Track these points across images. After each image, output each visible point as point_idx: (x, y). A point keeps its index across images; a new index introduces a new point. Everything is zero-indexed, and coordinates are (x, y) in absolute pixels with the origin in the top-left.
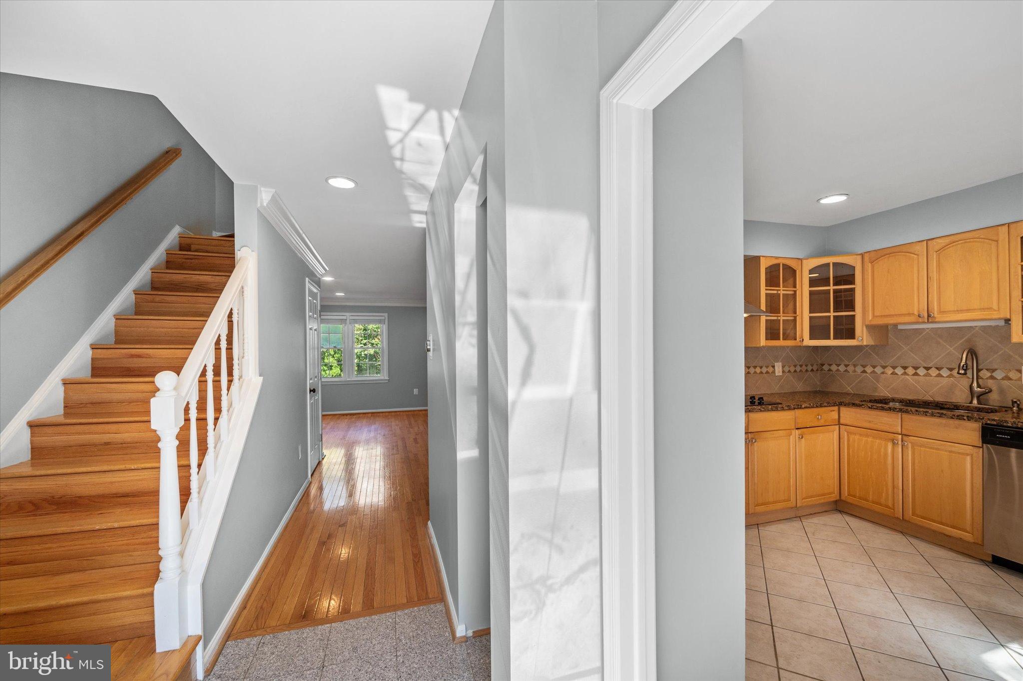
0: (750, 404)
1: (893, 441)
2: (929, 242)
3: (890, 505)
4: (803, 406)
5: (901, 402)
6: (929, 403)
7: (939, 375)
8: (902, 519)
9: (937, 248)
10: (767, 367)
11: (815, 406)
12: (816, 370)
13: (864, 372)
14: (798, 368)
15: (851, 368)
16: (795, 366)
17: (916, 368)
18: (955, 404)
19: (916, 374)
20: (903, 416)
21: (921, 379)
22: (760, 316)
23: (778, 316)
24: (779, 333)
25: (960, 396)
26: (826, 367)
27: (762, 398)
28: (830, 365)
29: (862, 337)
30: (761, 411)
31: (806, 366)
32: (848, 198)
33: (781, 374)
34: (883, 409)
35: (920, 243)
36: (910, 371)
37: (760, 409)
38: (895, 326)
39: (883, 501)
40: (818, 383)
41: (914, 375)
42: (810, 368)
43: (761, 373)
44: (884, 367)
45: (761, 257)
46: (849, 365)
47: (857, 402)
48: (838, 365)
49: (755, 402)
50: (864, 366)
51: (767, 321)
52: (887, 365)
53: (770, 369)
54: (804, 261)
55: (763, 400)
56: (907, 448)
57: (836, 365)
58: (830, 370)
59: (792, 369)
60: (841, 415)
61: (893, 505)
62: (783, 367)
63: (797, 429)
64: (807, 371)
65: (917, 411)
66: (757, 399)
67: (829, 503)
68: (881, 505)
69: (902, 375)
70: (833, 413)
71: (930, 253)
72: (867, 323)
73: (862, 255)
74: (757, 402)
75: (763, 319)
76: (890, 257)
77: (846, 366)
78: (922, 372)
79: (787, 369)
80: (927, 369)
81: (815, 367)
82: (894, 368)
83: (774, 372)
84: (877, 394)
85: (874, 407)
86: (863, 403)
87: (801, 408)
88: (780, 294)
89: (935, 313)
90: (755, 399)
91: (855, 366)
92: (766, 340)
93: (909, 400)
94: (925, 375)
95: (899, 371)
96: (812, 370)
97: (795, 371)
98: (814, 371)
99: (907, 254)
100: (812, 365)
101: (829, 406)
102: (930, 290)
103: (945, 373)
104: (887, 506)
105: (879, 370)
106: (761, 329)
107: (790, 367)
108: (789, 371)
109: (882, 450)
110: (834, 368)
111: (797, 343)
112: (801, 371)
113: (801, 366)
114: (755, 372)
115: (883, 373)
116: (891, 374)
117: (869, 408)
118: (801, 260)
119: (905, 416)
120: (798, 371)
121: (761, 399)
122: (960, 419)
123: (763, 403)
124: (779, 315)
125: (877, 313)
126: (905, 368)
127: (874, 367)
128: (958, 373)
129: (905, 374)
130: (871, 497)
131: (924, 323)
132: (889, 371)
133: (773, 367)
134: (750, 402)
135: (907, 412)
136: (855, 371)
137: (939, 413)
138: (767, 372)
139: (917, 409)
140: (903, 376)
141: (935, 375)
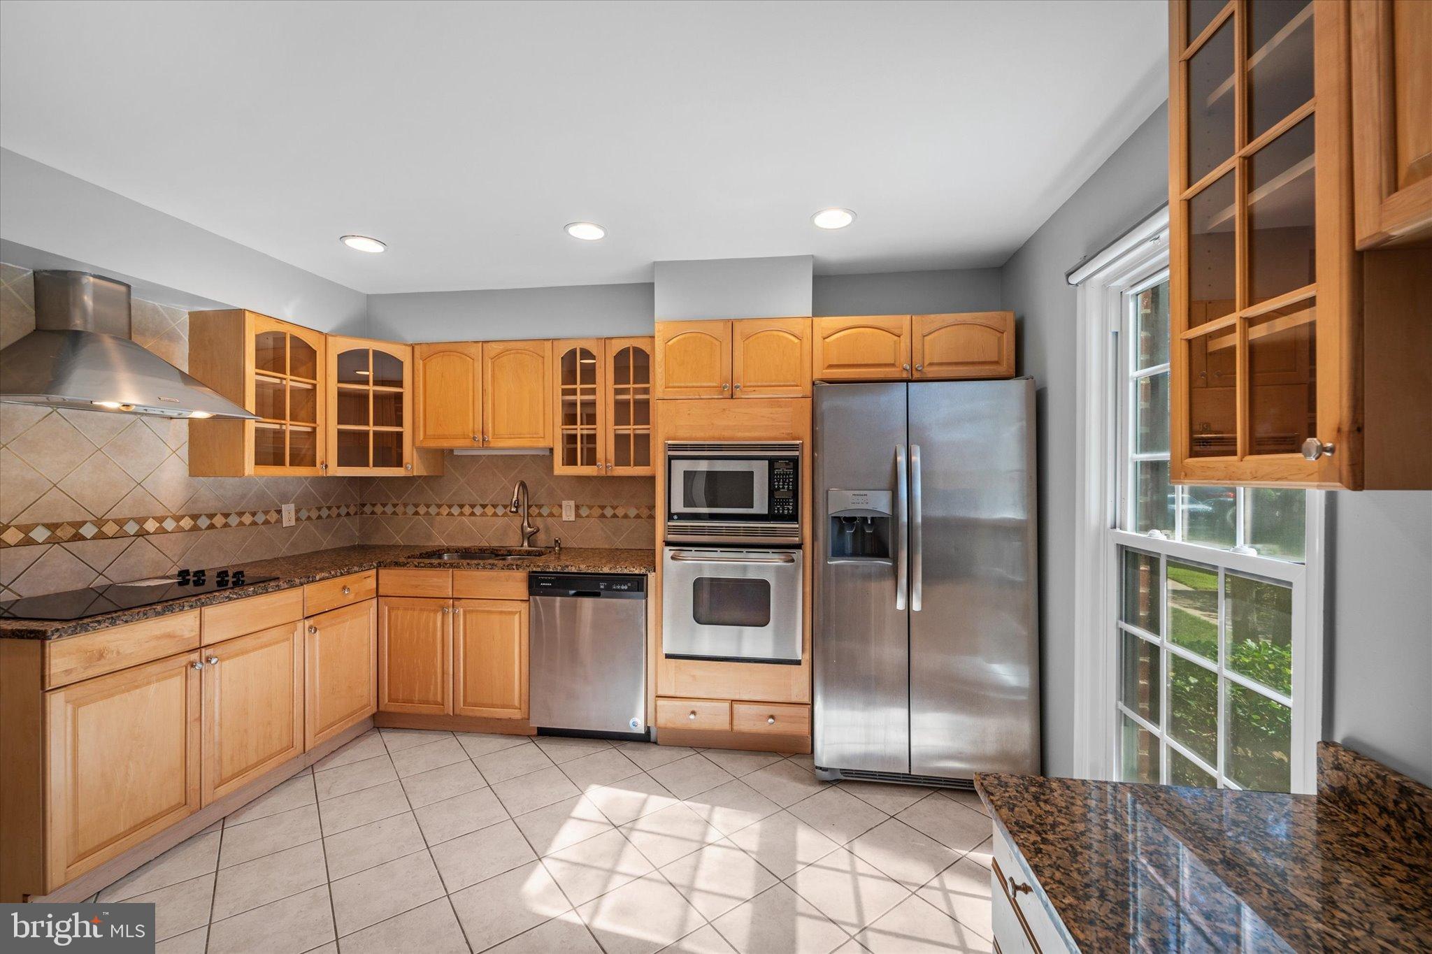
0: (216, 588)
1: (442, 608)
2: (485, 345)
3: (439, 699)
4: (318, 578)
5: (457, 552)
6: (485, 550)
7: (495, 515)
8: (452, 714)
9: (493, 354)
10: (266, 513)
11: (338, 574)
12: (355, 514)
13: (416, 513)
14: (325, 513)
15: (400, 509)
16: (319, 509)
17: (473, 506)
18: (508, 549)
19: (473, 514)
20: (455, 572)
21: (478, 519)
22: (244, 419)
23: (281, 424)
24: (284, 454)
25: (513, 540)
26: (368, 509)
27: (241, 573)
28: (374, 505)
29: (413, 464)
30: (230, 599)
31: (338, 508)
32: (385, 250)
33: (293, 523)
34: (432, 566)
35: (475, 344)
36: (467, 510)
37: (227, 597)
38: (451, 451)
39: (431, 698)
40: (357, 534)
41: (470, 515)
42: (343, 511)
43: (254, 523)
44: (439, 506)
45: (247, 313)
46: (398, 504)
47: (402, 560)
48: (384, 505)
49: (228, 581)
50: (416, 506)
51: (257, 430)
52: (442, 503)
53: (273, 517)
54: (330, 339)
55: (243, 576)
56: (458, 616)
57: (382, 504)
58: (373, 513)
59: (314, 515)
60: (380, 582)
61: (443, 698)
62: (297, 511)
63: (306, 618)
64: (339, 515)
65: (468, 564)
66: (231, 574)
67: (363, 722)
68: (427, 702)
69: (458, 515)
70: (368, 580)
71: (486, 358)
72: (418, 444)
73: (413, 347)
74: (231, 579)
75: (251, 426)
76: (443, 355)
77: (395, 506)
78: (478, 510)
79: (304, 514)
80: (484, 506)
81: (352, 510)
82: (450, 506)
83: (280, 521)
84: (431, 544)
85: (422, 565)
86: (409, 560)
87: (313, 581)
88: (285, 385)
89: (489, 437)
90: (227, 576)
91: (405, 505)
92: (256, 464)
93: (465, 549)
94: (482, 515)
95: (456, 511)
96: (348, 514)
97: (319, 517)
98: (350, 515)
99: (463, 356)
100: (347, 507)
101: (362, 571)
102: (484, 405)
103: (500, 511)
104: (436, 703)
105: (433, 510)
106: (246, 443)
107: (309, 510)
108: (309, 518)
109: (431, 624)
110: (379, 509)
111: (318, 471)
112: (329, 516)
113: (329, 508)
114: (241, 524)
115: (438, 514)
116: (447, 515)
117: (416, 566)
118: (326, 335)
119: (457, 572)
120: (324, 516)
121: (238, 574)
122: (510, 569)
123: (243, 581)
124: (283, 422)
125: (430, 432)
126: (461, 506)
127: (428, 506)
128: (511, 512)
129: (462, 514)
130: (417, 696)
131: (479, 448)
132: (445, 511)
133: (279, 512)
134: (217, 582)
135: (458, 567)
136: (405, 513)
137: (490, 564)
138: (267, 522)
139: (468, 561)
140: (460, 518)
141: (490, 514)
